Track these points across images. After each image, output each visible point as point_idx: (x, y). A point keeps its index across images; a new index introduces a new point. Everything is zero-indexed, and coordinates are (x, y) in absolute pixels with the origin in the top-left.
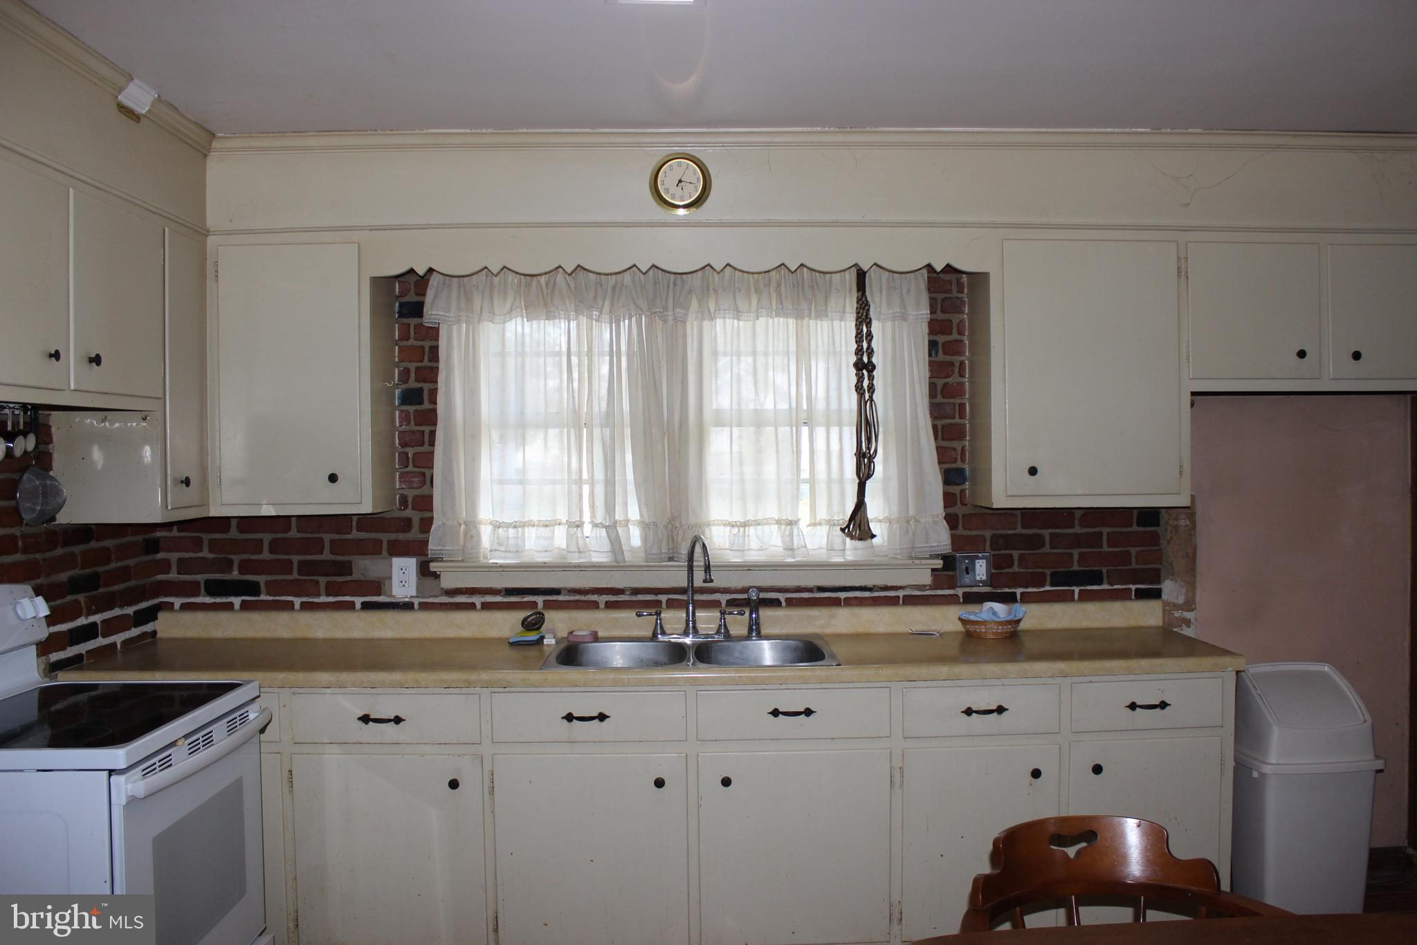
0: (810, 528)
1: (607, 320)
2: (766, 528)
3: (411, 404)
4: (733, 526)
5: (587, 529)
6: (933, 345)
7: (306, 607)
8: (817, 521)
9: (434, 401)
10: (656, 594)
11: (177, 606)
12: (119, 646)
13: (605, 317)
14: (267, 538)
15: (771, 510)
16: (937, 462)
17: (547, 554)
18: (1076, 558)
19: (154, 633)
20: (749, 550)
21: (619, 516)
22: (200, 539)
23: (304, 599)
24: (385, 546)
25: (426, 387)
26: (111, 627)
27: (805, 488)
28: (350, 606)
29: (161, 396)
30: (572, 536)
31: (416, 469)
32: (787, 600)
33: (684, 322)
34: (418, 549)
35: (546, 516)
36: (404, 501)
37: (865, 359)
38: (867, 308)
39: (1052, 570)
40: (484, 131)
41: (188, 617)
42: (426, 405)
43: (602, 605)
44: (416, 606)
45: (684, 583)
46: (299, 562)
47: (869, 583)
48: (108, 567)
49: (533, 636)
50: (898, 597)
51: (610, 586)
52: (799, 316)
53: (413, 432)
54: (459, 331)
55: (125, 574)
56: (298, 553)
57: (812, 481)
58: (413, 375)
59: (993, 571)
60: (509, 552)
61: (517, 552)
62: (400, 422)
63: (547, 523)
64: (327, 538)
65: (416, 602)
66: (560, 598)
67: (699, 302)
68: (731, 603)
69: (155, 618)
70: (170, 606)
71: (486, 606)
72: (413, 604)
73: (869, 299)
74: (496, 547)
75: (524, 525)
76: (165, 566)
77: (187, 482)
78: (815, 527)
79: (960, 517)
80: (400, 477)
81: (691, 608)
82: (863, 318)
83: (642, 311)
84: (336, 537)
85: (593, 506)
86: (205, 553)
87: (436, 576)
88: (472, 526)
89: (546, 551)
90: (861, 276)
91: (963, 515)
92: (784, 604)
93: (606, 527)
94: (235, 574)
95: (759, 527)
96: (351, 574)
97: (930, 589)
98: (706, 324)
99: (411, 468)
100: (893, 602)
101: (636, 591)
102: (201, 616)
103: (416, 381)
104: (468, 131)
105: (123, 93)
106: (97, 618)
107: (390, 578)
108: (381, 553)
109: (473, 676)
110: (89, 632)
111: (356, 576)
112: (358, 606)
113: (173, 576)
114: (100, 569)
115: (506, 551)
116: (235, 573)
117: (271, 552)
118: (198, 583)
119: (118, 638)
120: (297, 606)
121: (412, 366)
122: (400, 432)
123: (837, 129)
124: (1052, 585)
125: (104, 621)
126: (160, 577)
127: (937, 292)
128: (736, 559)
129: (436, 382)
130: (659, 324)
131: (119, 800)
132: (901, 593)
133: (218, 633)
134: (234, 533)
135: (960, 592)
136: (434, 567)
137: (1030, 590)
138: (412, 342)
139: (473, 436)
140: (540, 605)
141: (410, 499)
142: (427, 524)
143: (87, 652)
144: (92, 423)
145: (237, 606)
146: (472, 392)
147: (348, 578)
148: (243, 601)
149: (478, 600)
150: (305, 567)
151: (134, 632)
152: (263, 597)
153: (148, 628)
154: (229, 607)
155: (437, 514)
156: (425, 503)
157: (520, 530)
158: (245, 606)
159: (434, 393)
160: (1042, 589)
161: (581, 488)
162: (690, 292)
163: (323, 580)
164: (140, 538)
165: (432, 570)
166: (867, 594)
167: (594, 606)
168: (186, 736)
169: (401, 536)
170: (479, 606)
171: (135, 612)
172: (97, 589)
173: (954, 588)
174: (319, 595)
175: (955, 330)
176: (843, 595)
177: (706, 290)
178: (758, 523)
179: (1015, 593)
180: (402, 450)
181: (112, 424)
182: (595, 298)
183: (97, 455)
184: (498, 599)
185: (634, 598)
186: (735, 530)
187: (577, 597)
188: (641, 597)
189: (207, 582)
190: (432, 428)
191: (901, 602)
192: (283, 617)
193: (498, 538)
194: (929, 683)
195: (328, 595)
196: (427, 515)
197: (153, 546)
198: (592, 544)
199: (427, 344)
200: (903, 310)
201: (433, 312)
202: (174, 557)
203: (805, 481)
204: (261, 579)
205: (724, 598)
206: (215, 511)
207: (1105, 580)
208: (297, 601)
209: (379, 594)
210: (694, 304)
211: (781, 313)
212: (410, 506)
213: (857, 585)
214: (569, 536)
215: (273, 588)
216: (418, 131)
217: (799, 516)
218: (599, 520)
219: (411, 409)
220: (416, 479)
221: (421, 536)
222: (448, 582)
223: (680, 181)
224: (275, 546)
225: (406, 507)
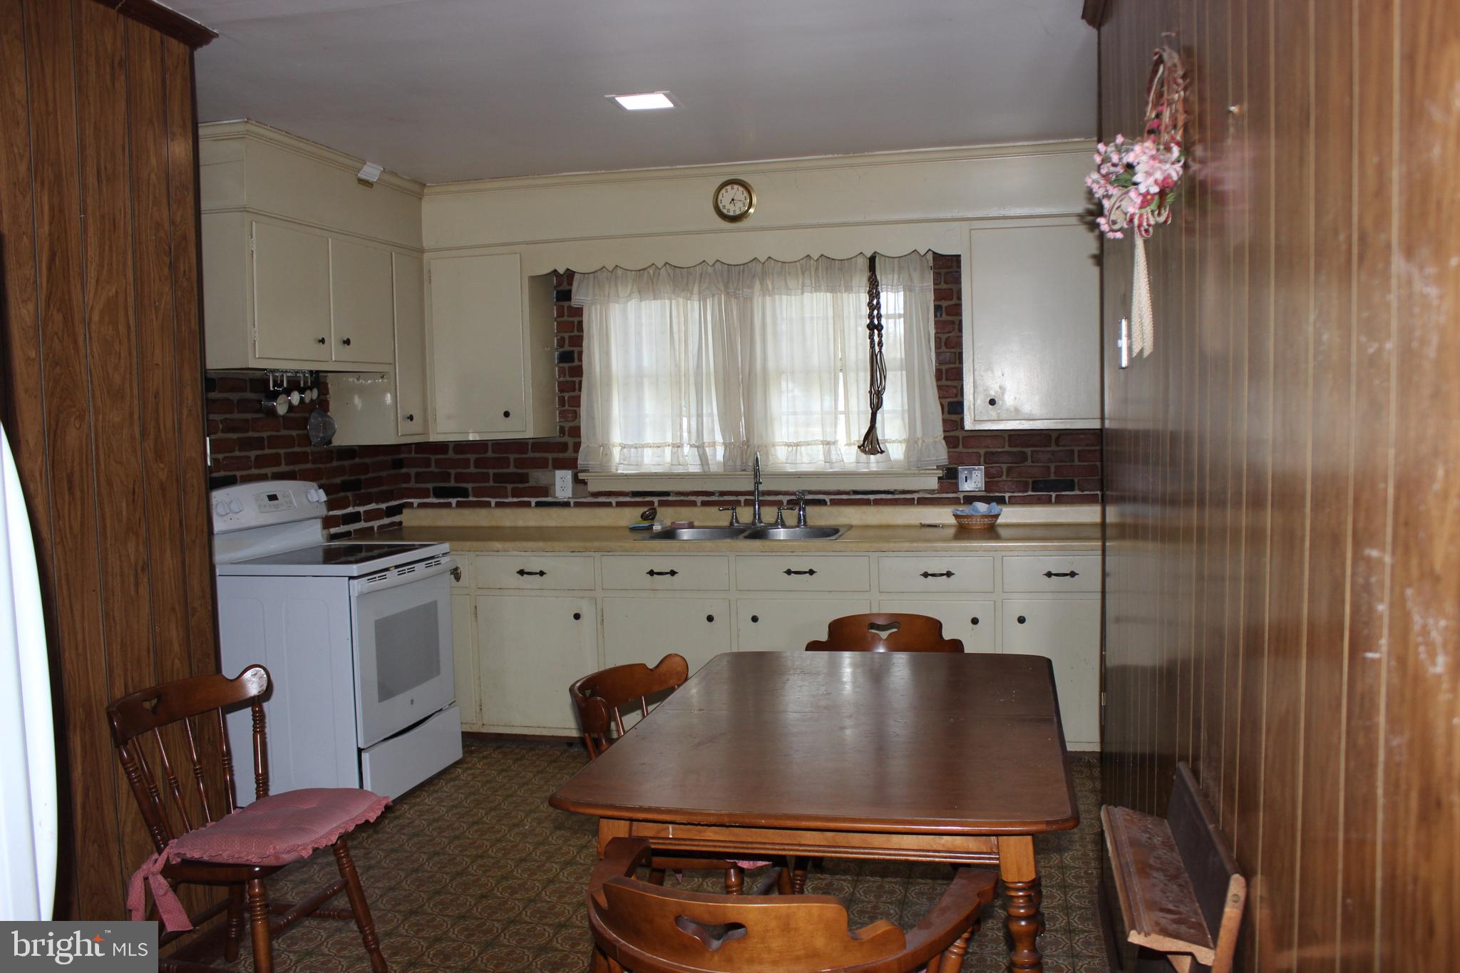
0: (847, 447)
1: (697, 299)
2: (814, 447)
3: (566, 362)
4: (789, 446)
5: (686, 449)
6: (937, 308)
7: (499, 505)
8: (852, 441)
9: (580, 360)
10: (737, 496)
11: (415, 505)
12: (376, 529)
13: (696, 297)
14: (472, 457)
15: (816, 433)
16: (937, 397)
17: (660, 467)
18: (1053, 470)
19: (400, 523)
20: (802, 463)
21: (706, 439)
22: (429, 459)
23: (498, 500)
24: (550, 462)
25: (576, 349)
26: (371, 516)
27: (842, 418)
28: (528, 504)
29: (392, 361)
30: (675, 453)
31: (570, 408)
32: (831, 500)
33: (751, 299)
34: (571, 464)
35: (658, 440)
36: (562, 430)
37: (876, 322)
38: (876, 284)
39: (1033, 480)
40: (599, 172)
41: (422, 512)
42: (576, 363)
43: (699, 504)
44: (572, 504)
45: (751, 487)
46: (494, 474)
47: (891, 488)
48: (368, 476)
49: (646, 524)
50: (914, 499)
51: (704, 490)
52: (832, 290)
53: (567, 382)
54: (596, 310)
55: (378, 481)
56: (494, 468)
57: (847, 413)
58: (567, 342)
59: (987, 480)
60: (632, 465)
61: (637, 465)
62: (559, 375)
63: (659, 445)
64: (512, 457)
65: (572, 501)
66: (670, 498)
67: (761, 283)
68: (789, 502)
69: (401, 513)
70: (411, 505)
71: (619, 504)
72: (570, 503)
73: (878, 278)
74: (622, 462)
75: (643, 446)
76: (407, 478)
77: (411, 418)
78: (850, 447)
79: (961, 438)
80: (559, 414)
81: (757, 507)
82: (874, 293)
83: (721, 291)
84: (517, 456)
85: (689, 432)
86: (433, 469)
87: (584, 482)
88: (606, 447)
89: (659, 465)
90: (872, 260)
91: (963, 437)
92: (829, 503)
93: (698, 447)
94: (452, 484)
95: (809, 447)
96: (528, 482)
97: (938, 493)
98: (768, 299)
99: (567, 407)
100: (909, 502)
101: (722, 494)
102: (430, 512)
103: (569, 346)
104: (588, 172)
105: (361, 172)
106: (361, 509)
107: (554, 485)
108: (547, 467)
109: (588, 545)
110: (355, 518)
111: (532, 483)
112: (533, 504)
113: (413, 484)
114: (362, 477)
115: (629, 465)
116: (453, 481)
117: (476, 467)
118: (428, 489)
119: (376, 524)
120: (493, 504)
121: (566, 335)
122: (559, 383)
123: (843, 155)
124: (1033, 491)
125: (365, 512)
126: (404, 485)
127: (941, 268)
128: (790, 469)
129: (582, 346)
130: (734, 301)
131: (354, 594)
132: (916, 496)
133: (441, 523)
134: (451, 455)
135: (961, 495)
136: (581, 476)
137: (1016, 494)
138: (565, 318)
139: (608, 385)
140: (656, 504)
141: (567, 429)
142: (577, 446)
143: (354, 530)
144: (353, 381)
145: (454, 505)
146: (606, 353)
147: (527, 485)
148: (458, 502)
149: (613, 500)
150: (499, 478)
151: (386, 521)
152: (471, 499)
153: (396, 519)
154: (449, 505)
155: (583, 439)
156: (576, 432)
157: (639, 450)
158: (459, 505)
159: (580, 353)
160: (1026, 494)
161: (681, 419)
162: (754, 276)
163: (510, 487)
164: (389, 458)
165: (580, 478)
166: (890, 496)
167: (693, 504)
168: (397, 567)
169: (561, 455)
170: (614, 504)
171: (387, 508)
172: (360, 490)
173: (956, 493)
174: (507, 497)
175: (955, 297)
176: (872, 497)
177: (764, 275)
178: (808, 444)
179: (1004, 496)
180: (561, 395)
181: (366, 381)
182: (687, 283)
183: (357, 401)
184: (627, 499)
185: (721, 499)
186: (790, 449)
187: (682, 498)
188: (726, 498)
189: (434, 489)
190: (580, 379)
191: (916, 502)
192: (483, 512)
193: (624, 456)
194: (896, 553)
195: (513, 497)
196: (577, 440)
197: (398, 464)
198: (690, 460)
199: (576, 320)
200: (909, 284)
201: (578, 298)
202: (413, 471)
203: (841, 413)
204: (469, 486)
205: (785, 499)
206: (433, 438)
207: (1076, 487)
208: (493, 501)
209: (547, 496)
210: (757, 286)
211: (817, 289)
212: (567, 434)
213: (882, 489)
214: (673, 454)
215: (478, 493)
216: (555, 175)
217: (837, 438)
218: (693, 442)
219: (566, 365)
220: (570, 415)
221: (573, 455)
222: (592, 487)
223: (733, 200)
224: (478, 463)
225: (564, 435)
